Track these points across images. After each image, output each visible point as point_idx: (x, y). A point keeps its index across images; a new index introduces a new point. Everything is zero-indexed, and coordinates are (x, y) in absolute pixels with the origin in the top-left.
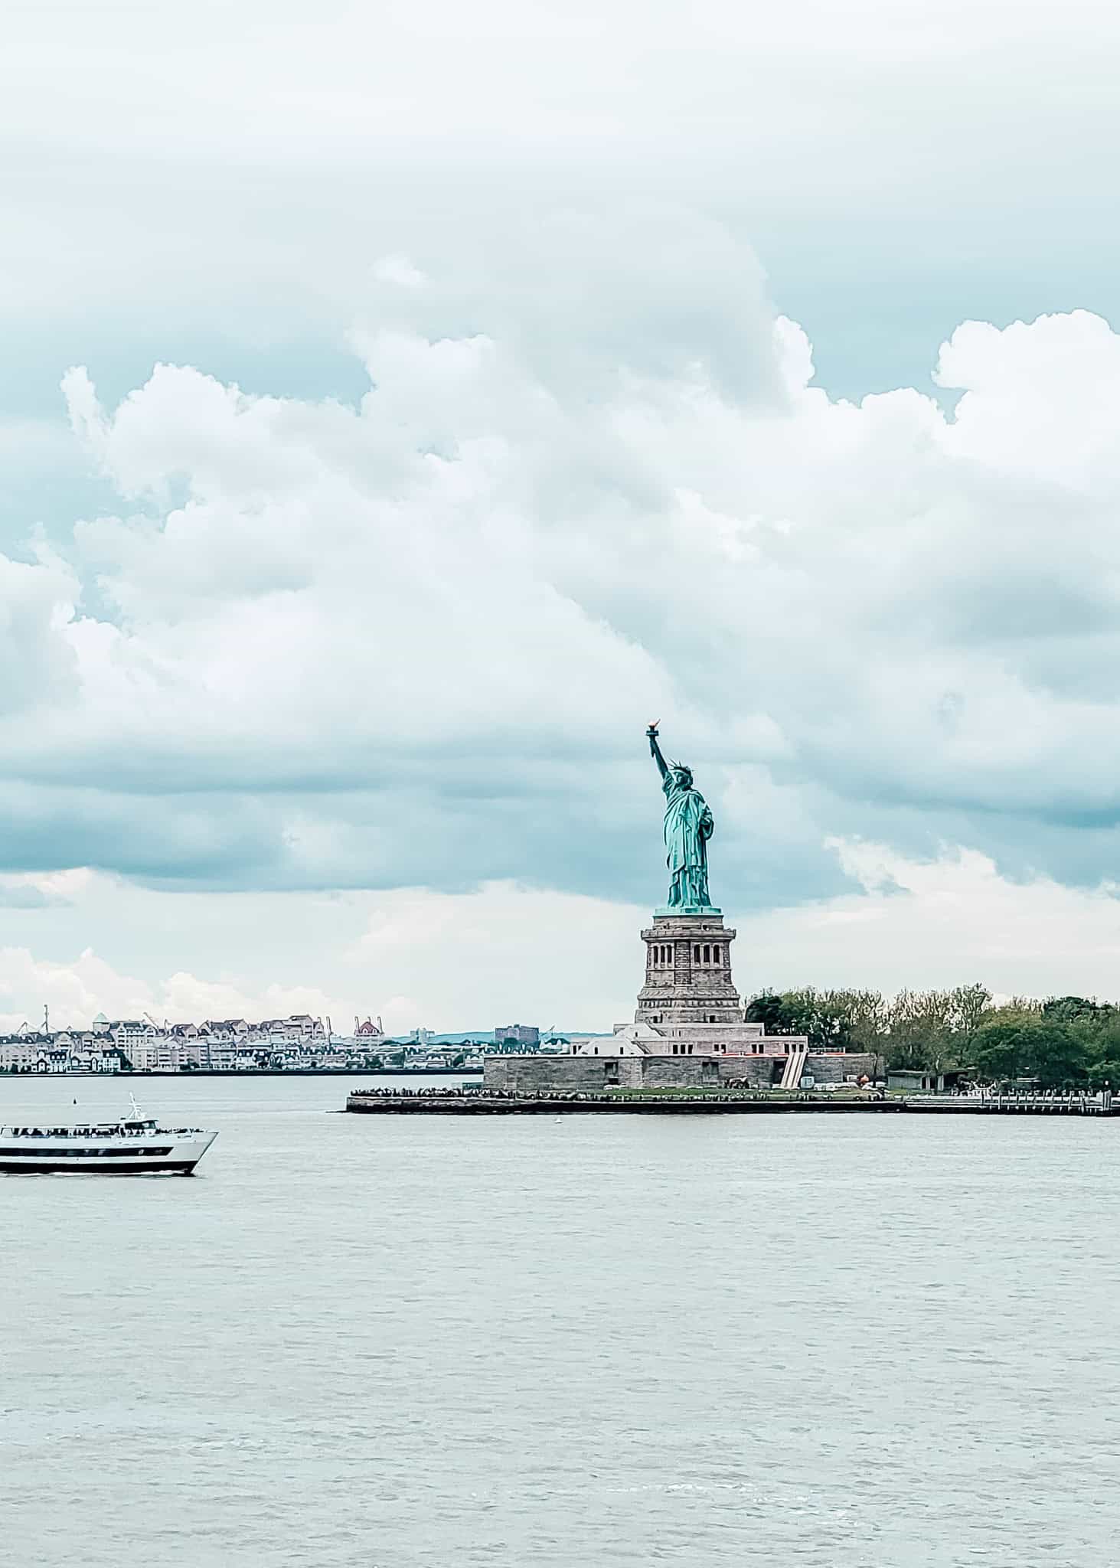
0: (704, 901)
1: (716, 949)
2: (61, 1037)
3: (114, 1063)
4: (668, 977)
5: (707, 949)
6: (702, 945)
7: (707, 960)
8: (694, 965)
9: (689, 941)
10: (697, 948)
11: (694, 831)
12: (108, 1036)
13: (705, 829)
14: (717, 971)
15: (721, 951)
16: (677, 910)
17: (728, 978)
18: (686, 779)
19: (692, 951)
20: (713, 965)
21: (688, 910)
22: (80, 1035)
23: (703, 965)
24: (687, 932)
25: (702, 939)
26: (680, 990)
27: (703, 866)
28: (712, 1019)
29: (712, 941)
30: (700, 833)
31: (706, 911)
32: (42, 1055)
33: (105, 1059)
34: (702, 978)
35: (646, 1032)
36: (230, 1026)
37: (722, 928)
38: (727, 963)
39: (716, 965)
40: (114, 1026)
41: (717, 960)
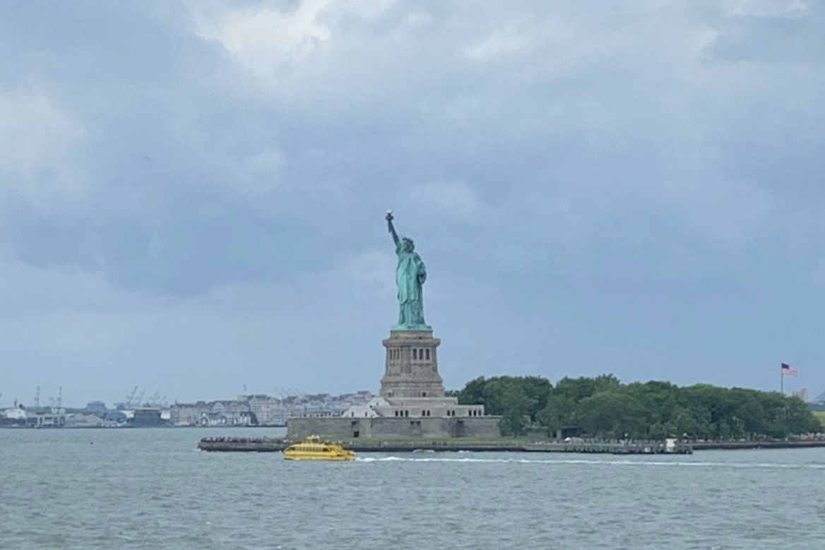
0: (422, 321)
1: (427, 351)
2: (217, 404)
3: (247, 419)
4: (397, 369)
5: (421, 351)
6: (418, 350)
7: (421, 358)
8: (412, 362)
9: (409, 346)
10: (415, 351)
11: (414, 278)
12: (246, 403)
13: (420, 277)
14: (428, 365)
15: (431, 353)
16: (403, 327)
17: (435, 369)
18: (409, 245)
19: (412, 352)
20: (425, 361)
21: (409, 327)
22: (229, 403)
23: (419, 361)
24: (409, 341)
25: (418, 344)
26: (404, 376)
27: (420, 299)
28: (424, 395)
29: (425, 346)
30: (418, 279)
31: (422, 328)
32: (204, 415)
33: (241, 418)
34: (418, 369)
35: (383, 403)
36: (320, 398)
37: (432, 338)
38: (435, 361)
39: (427, 362)
40: (250, 398)
41: (428, 358)
